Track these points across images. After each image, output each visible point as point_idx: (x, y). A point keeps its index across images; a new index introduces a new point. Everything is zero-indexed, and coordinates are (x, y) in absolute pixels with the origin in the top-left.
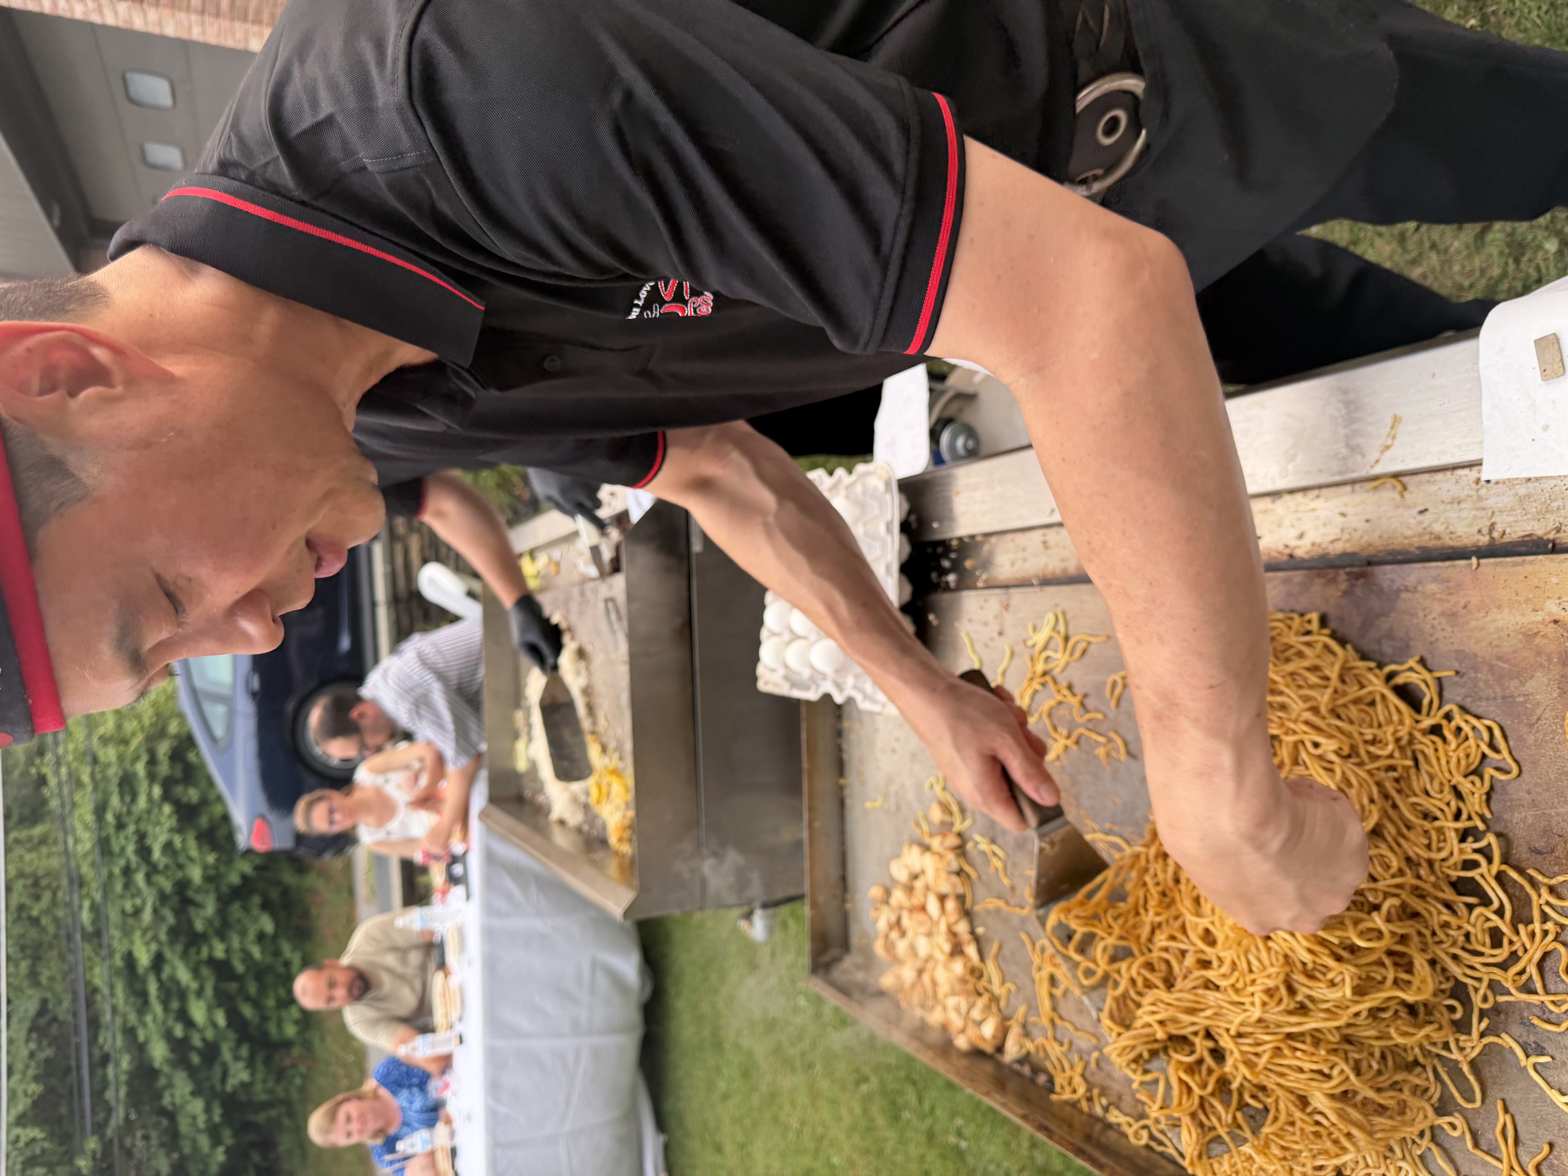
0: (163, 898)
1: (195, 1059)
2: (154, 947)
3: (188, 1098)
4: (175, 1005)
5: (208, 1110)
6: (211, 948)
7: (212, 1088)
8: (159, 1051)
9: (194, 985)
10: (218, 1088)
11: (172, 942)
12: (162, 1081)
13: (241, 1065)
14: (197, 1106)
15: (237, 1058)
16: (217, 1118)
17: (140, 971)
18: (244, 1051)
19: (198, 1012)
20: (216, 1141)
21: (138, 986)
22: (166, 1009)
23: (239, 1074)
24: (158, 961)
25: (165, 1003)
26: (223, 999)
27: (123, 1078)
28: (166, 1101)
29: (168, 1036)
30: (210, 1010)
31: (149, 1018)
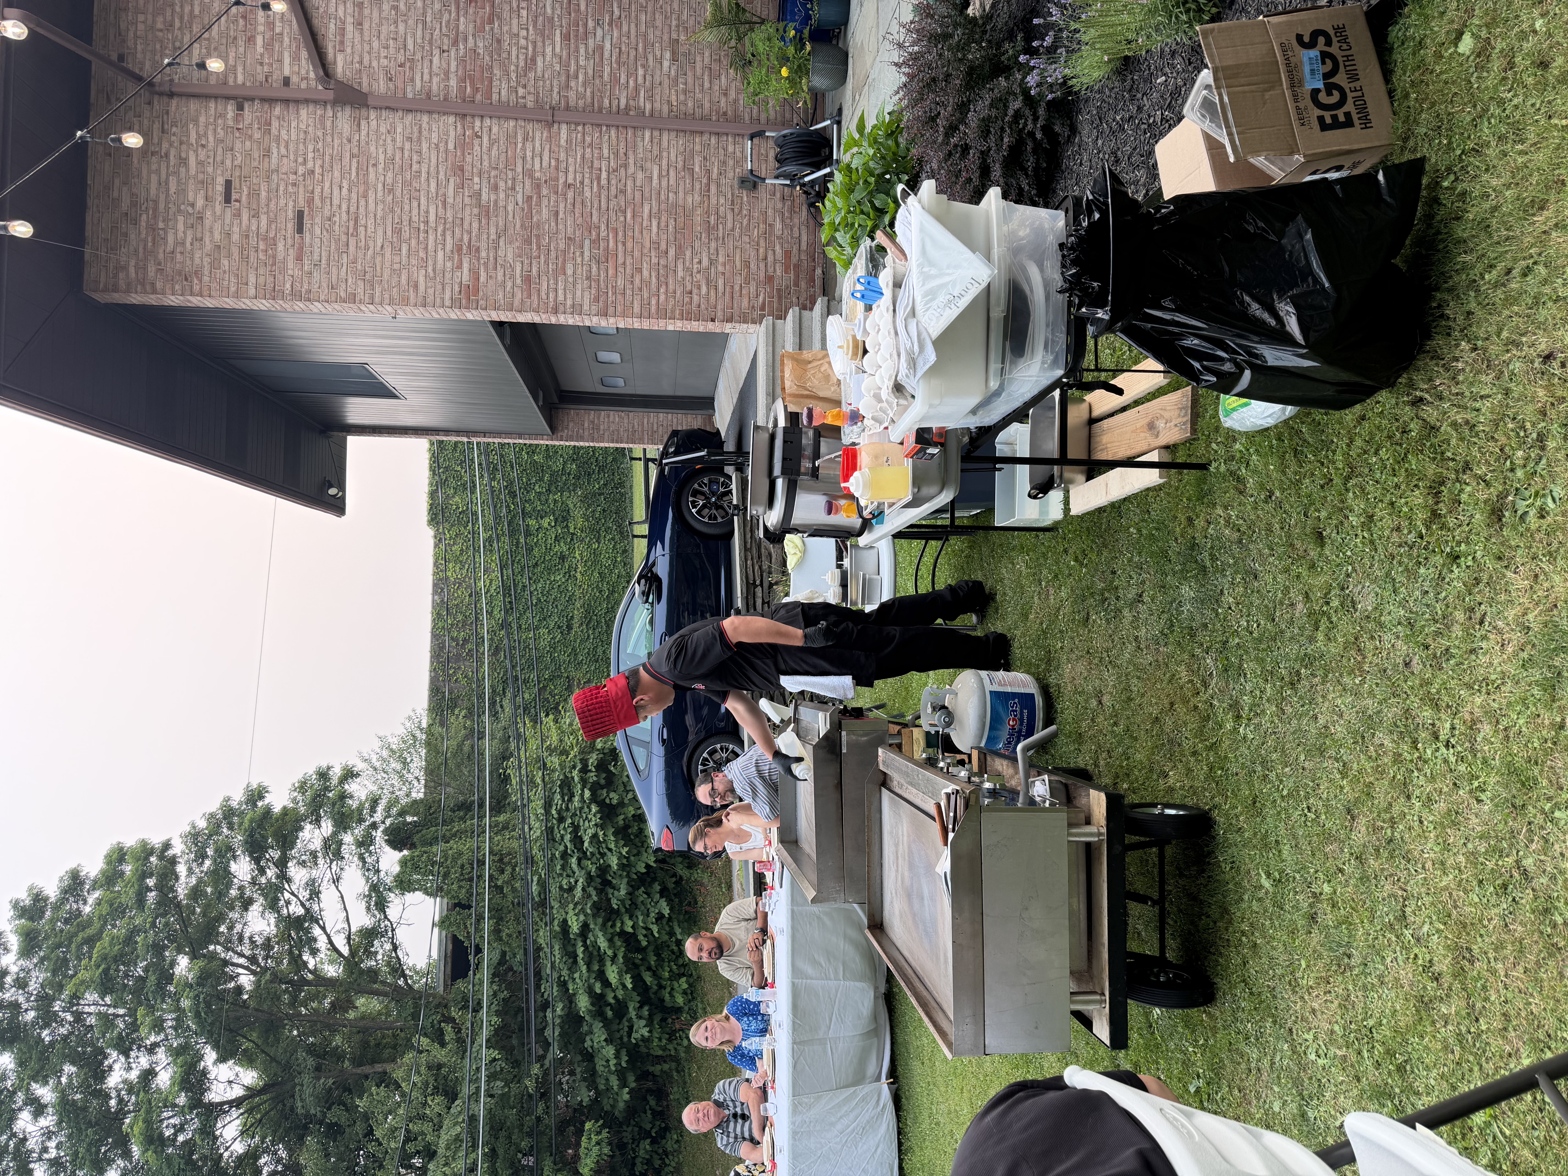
0: (590, 878)
1: (610, 1013)
2: (582, 918)
3: (604, 1044)
4: (596, 967)
5: (617, 1056)
6: (622, 923)
7: (621, 1038)
8: (583, 1003)
9: (610, 953)
10: (625, 1039)
11: (594, 916)
12: (585, 1028)
13: (643, 1022)
14: (609, 1051)
15: (640, 1017)
16: (624, 1065)
17: (572, 936)
18: (645, 1012)
19: (612, 975)
20: (623, 1084)
21: (570, 949)
22: (589, 970)
23: (641, 1030)
24: (585, 928)
25: (589, 965)
26: (631, 967)
27: (558, 1021)
28: (588, 1044)
29: (590, 991)
30: (620, 973)
31: (576, 975)
